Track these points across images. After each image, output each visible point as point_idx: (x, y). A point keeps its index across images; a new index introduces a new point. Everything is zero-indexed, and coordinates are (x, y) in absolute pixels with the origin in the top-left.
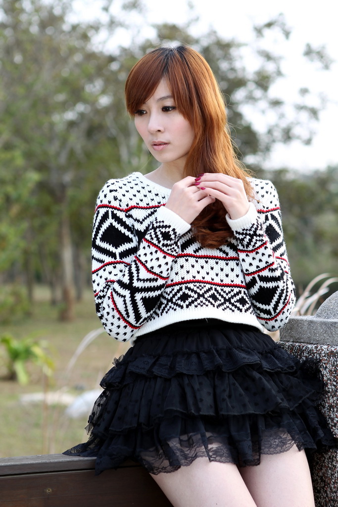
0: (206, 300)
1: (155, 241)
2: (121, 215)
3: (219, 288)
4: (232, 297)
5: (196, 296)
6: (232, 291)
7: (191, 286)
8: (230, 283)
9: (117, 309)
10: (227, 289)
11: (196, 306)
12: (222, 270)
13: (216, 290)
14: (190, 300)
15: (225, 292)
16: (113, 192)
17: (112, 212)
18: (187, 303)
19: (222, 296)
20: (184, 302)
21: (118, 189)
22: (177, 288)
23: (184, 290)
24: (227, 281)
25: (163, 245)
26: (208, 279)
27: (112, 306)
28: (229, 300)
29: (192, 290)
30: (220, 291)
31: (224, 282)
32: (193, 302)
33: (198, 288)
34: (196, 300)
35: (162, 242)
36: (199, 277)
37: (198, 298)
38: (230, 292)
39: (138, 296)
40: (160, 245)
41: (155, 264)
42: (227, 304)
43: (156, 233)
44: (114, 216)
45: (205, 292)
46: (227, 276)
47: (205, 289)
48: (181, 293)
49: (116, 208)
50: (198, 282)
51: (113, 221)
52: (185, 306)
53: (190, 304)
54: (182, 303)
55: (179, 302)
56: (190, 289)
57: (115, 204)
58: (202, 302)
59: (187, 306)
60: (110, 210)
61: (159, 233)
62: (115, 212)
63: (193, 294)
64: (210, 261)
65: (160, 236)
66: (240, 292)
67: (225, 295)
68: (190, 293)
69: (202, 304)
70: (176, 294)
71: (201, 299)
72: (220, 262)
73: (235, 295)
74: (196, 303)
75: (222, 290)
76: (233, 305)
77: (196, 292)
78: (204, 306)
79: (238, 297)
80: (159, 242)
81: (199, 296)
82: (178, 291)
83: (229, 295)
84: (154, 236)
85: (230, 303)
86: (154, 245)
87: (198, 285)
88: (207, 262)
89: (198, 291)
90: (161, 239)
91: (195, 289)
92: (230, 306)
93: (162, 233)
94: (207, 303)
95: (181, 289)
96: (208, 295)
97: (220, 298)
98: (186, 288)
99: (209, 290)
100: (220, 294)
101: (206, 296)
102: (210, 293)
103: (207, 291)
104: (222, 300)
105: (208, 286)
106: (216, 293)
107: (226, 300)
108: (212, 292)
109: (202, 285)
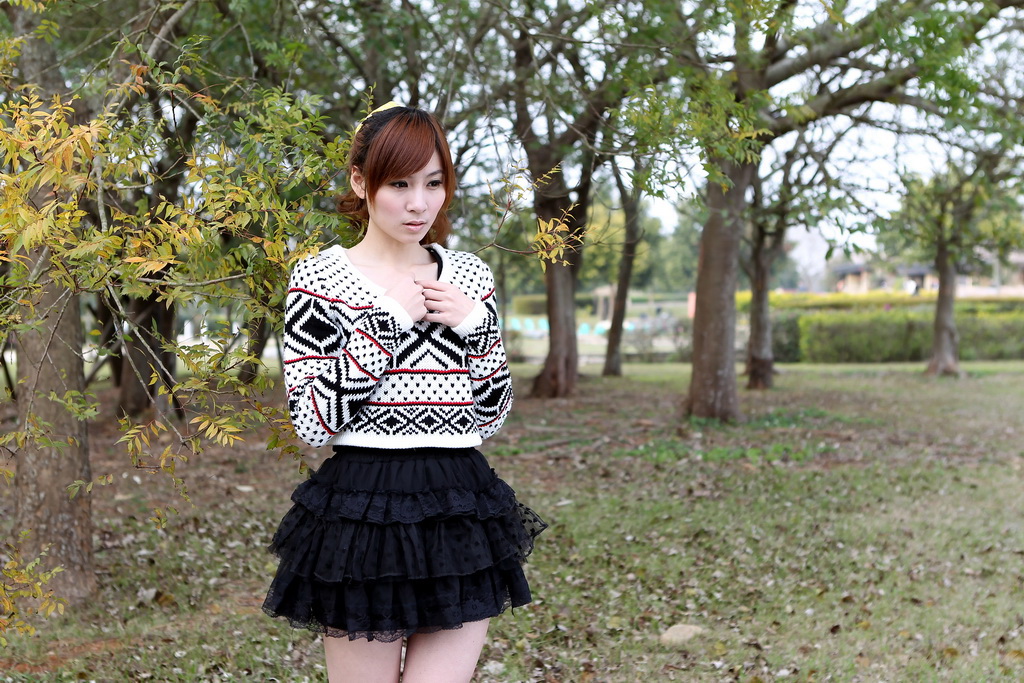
0: (417, 426)
1: (370, 332)
2: (325, 305)
3: (436, 408)
4: (452, 418)
5: (405, 422)
7: (400, 409)
8: (450, 401)
9: (318, 412)
10: (447, 409)
12: (441, 386)
13: (432, 410)
14: (398, 426)
15: (444, 412)
16: (322, 281)
17: (315, 301)
18: (394, 428)
19: (441, 417)
20: (391, 427)
21: (328, 278)
22: (383, 409)
23: (392, 413)
24: (446, 399)
25: (380, 337)
26: (423, 398)
27: (312, 408)
28: (448, 422)
29: (402, 415)
30: (438, 411)
31: (443, 401)
32: (401, 429)
34: (405, 427)
35: (379, 333)
37: (408, 424)
38: (449, 412)
39: (345, 399)
40: (376, 337)
41: (368, 360)
42: (447, 426)
43: (371, 322)
44: (317, 306)
45: (417, 417)
46: (447, 392)
47: (417, 413)
48: (388, 416)
49: (320, 297)
50: (410, 404)
51: (314, 311)
52: (391, 432)
53: (397, 430)
54: (388, 428)
55: (385, 426)
56: (399, 413)
57: (320, 292)
58: (411, 429)
59: (394, 433)
60: (314, 298)
61: (375, 322)
62: (320, 300)
64: (428, 376)
65: (376, 326)
66: (461, 411)
67: (444, 416)
68: (399, 418)
69: (410, 432)
71: (411, 425)
73: (455, 416)
74: (404, 430)
75: (441, 410)
76: (453, 427)
77: (405, 417)
78: (414, 433)
79: (458, 418)
80: (375, 333)
81: (409, 421)
82: (385, 413)
83: (449, 416)
84: (369, 326)
85: (450, 425)
86: (369, 337)
87: (408, 408)
89: (408, 415)
90: (378, 329)
91: (405, 413)
92: (449, 428)
93: (379, 322)
94: (417, 430)
95: (389, 411)
96: (420, 419)
97: (438, 419)
98: (395, 411)
99: (423, 412)
100: (438, 415)
101: (417, 421)
102: (423, 417)
103: (420, 414)
104: (441, 422)
105: (422, 408)
106: (432, 415)
107: (445, 421)
108: (426, 415)
109: (414, 407)
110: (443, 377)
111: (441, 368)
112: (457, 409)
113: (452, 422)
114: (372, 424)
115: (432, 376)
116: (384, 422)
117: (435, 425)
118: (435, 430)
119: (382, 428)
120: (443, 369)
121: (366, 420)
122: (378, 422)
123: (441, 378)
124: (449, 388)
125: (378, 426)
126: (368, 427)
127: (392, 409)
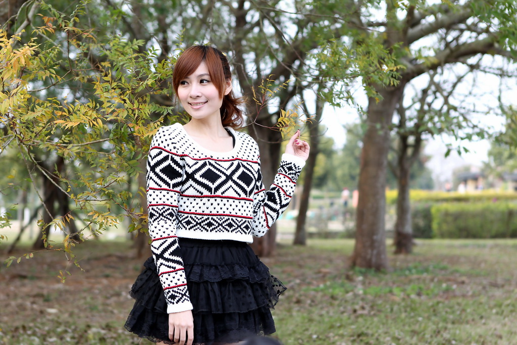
2: (177, 159)
5: (217, 225)
7: (215, 217)
11: (216, 232)
12: (237, 206)
14: (213, 227)
16: (174, 144)
17: (172, 156)
18: (211, 228)
20: (209, 228)
21: (177, 143)
22: (206, 217)
26: (227, 212)
29: (215, 221)
30: (235, 220)
32: (215, 228)
33: (219, 219)
34: (217, 227)
36: (221, 212)
37: (218, 226)
42: (239, 229)
44: (172, 159)
46: (239, 210)
48: (208, 221)
49: (174, 154)
50: (220, 215)
51: (171, 162)
52: (209, 230)
53: (213, 230)
54: (208, 228)
55: (206, 227)
56: (214, 220)
57: (174, 151)
58: (220, 229)
59: (211, 231)
60: (170, 155)
62: (174, 156)
63: (215, 223)
66: (246, 221)
68: (213, 222)
69: (220, 231)
70: (204, 221)
71: (220, 227)
74: (216, 230)
77: (217, 222)
78: (222, 232)
79: (245, 225)
81: (219, 225)
82: (206, 220)
85: (241, 228)
87: (219, 217)
89: (219, 221)
91: (217, 220)
95: (208, 218)
96: (225, 224)
97: (235, 225)
98: (212, 219)
100: (235, 222)
101: (223, 225)
102: (227, 223)
103: (225, 221)
104: (236, 226)
105: (226, 218)
106: (232, 222)
107: (238, 226)
108: (229, 222)
109: (222, 217)
111: (237, 196)
112: (244, 220)
114: (198, 226)
115: (232, 200)
116: (206, 225)
117: (233, 228)
118: (233, 230)
119: (204, 228)
121: (195, 223)
122: (202, 224)
123: (237, 201)
125: (202, 227)
126: (196, 227)
127: (210, 217)
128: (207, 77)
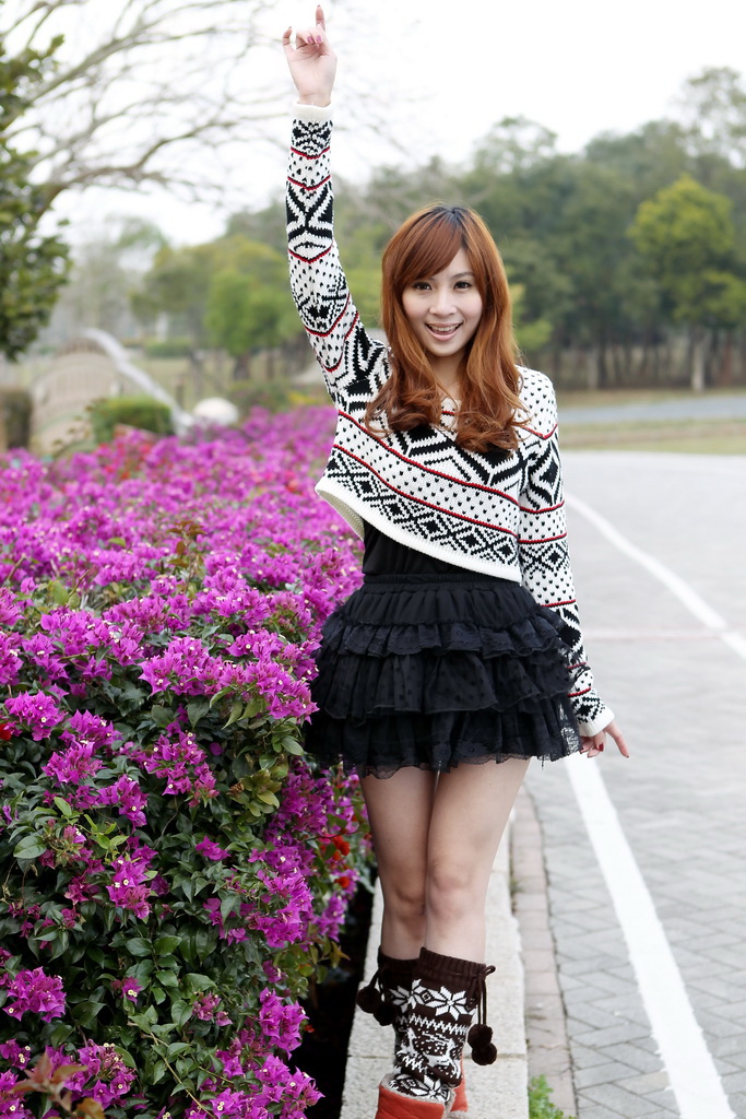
3: (444, 517)
4: (459, 532)
5: (407, 516)
6: (461, 524)
8: (461, 514)
10: (455, 521)
12: (455, 495)
15: (451, 523)
19: (446, 527)
23: (397, 500)
24: (458, 511)
28: (454, 535)
30: (444, 520)
31: (454, 511)
33: (413, 508)
38: (457, 525)
42: (451, 538)
45: (421, 517)
46: (460, 504)
47: (422, 513)
50: (417, 501)
64: (441, 480)
66: (470, 528)
67: (450, 527)
72: (455, 485)
73: (462, 531)
74: (403, 524)
75: (448, 519)
76: (457, 542)
77: (408, 512)
78: (412, 532)
79: (465, 534)
81: (410, 518)
82: (391, 497)
83: (456, 529)
85: (454, 539)
87: (415, 504)
88: (437, 481)
89: (412, 511)
91: (410, 507)
92: (453, 542)
96: (423, 521)
98: (401, 501)
99: (428, 515)
100: (444, 525)
101: (418, 521)
102: (427, 520)
103: (425, 516)
105: (428, 510)
106: (438, 522)
107: (449, 533)
108: (431, 519)
109: (420, 506)
110: (461, 487)
111: (461, 478)
112: (466, 524)
113: (458, 537)
114: (379, 502)
115: (448, 482)
117: (438, 533)
118: (436, 538)
119: (386, 510)
120: (465, 480)
121: (376, 495)
122: (385, 502)
123: (457, 488)
124: (464, 501)
125: (384, 507)
127: (400, 497)
128: (468, 279)
